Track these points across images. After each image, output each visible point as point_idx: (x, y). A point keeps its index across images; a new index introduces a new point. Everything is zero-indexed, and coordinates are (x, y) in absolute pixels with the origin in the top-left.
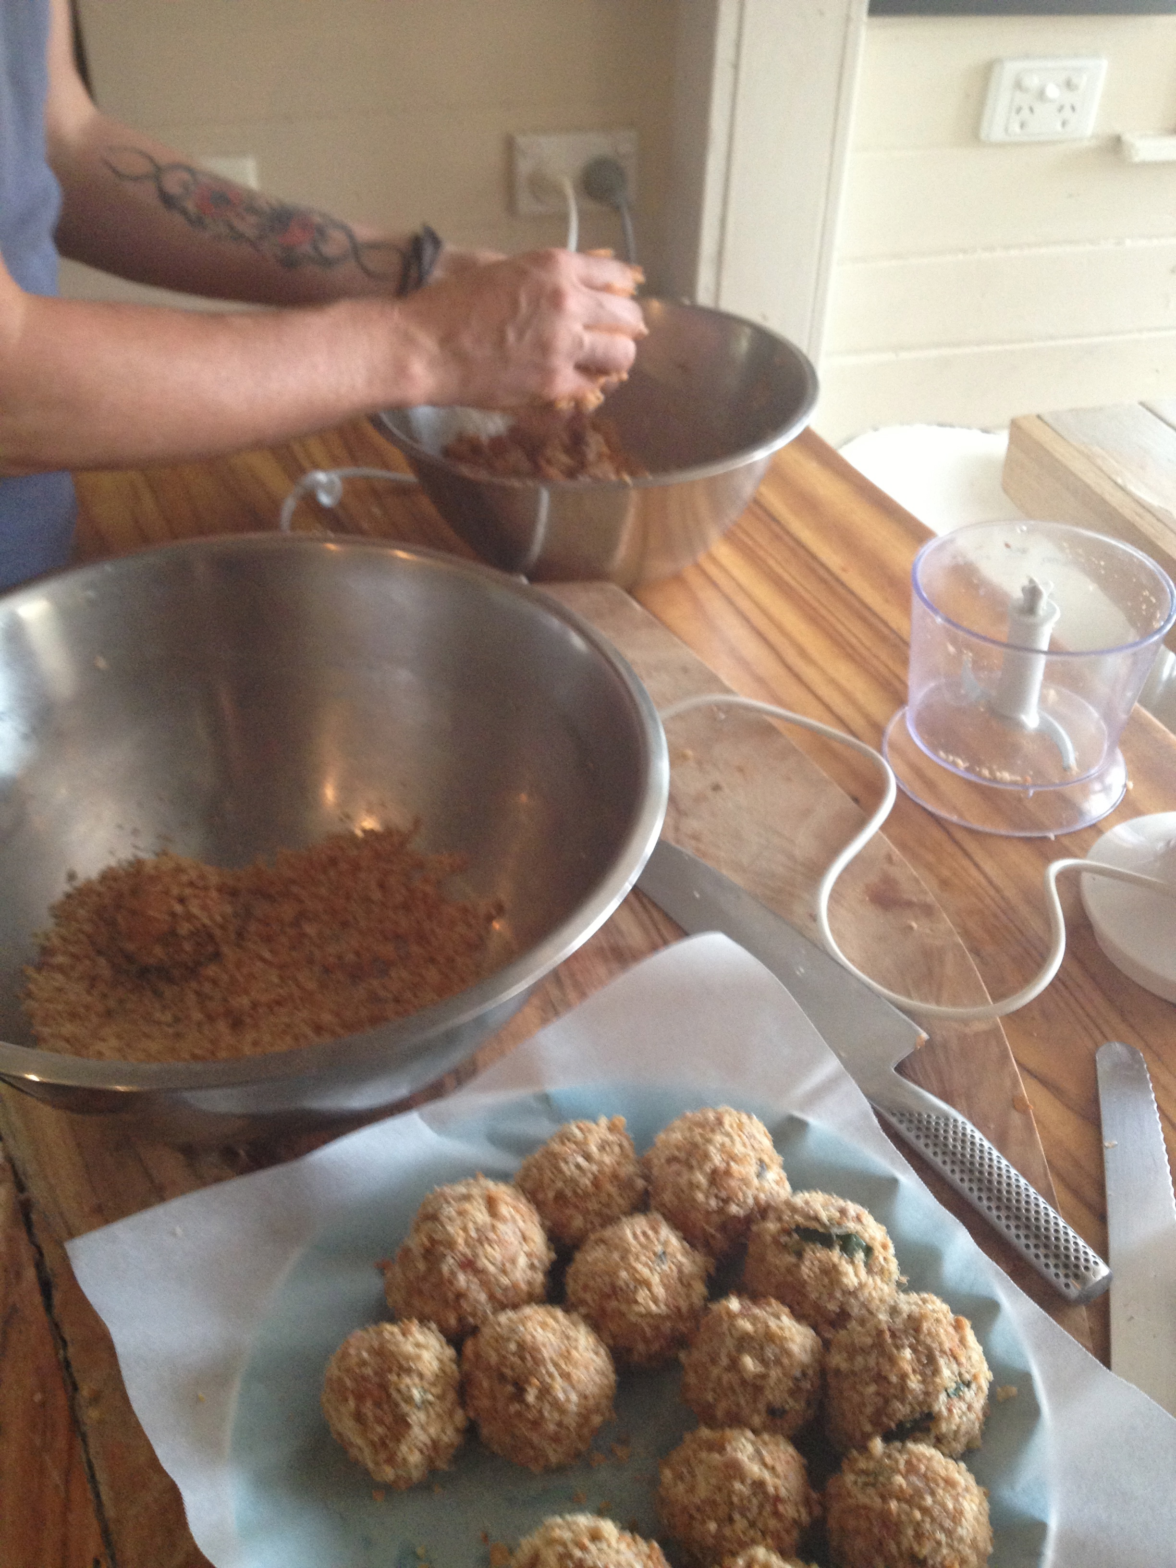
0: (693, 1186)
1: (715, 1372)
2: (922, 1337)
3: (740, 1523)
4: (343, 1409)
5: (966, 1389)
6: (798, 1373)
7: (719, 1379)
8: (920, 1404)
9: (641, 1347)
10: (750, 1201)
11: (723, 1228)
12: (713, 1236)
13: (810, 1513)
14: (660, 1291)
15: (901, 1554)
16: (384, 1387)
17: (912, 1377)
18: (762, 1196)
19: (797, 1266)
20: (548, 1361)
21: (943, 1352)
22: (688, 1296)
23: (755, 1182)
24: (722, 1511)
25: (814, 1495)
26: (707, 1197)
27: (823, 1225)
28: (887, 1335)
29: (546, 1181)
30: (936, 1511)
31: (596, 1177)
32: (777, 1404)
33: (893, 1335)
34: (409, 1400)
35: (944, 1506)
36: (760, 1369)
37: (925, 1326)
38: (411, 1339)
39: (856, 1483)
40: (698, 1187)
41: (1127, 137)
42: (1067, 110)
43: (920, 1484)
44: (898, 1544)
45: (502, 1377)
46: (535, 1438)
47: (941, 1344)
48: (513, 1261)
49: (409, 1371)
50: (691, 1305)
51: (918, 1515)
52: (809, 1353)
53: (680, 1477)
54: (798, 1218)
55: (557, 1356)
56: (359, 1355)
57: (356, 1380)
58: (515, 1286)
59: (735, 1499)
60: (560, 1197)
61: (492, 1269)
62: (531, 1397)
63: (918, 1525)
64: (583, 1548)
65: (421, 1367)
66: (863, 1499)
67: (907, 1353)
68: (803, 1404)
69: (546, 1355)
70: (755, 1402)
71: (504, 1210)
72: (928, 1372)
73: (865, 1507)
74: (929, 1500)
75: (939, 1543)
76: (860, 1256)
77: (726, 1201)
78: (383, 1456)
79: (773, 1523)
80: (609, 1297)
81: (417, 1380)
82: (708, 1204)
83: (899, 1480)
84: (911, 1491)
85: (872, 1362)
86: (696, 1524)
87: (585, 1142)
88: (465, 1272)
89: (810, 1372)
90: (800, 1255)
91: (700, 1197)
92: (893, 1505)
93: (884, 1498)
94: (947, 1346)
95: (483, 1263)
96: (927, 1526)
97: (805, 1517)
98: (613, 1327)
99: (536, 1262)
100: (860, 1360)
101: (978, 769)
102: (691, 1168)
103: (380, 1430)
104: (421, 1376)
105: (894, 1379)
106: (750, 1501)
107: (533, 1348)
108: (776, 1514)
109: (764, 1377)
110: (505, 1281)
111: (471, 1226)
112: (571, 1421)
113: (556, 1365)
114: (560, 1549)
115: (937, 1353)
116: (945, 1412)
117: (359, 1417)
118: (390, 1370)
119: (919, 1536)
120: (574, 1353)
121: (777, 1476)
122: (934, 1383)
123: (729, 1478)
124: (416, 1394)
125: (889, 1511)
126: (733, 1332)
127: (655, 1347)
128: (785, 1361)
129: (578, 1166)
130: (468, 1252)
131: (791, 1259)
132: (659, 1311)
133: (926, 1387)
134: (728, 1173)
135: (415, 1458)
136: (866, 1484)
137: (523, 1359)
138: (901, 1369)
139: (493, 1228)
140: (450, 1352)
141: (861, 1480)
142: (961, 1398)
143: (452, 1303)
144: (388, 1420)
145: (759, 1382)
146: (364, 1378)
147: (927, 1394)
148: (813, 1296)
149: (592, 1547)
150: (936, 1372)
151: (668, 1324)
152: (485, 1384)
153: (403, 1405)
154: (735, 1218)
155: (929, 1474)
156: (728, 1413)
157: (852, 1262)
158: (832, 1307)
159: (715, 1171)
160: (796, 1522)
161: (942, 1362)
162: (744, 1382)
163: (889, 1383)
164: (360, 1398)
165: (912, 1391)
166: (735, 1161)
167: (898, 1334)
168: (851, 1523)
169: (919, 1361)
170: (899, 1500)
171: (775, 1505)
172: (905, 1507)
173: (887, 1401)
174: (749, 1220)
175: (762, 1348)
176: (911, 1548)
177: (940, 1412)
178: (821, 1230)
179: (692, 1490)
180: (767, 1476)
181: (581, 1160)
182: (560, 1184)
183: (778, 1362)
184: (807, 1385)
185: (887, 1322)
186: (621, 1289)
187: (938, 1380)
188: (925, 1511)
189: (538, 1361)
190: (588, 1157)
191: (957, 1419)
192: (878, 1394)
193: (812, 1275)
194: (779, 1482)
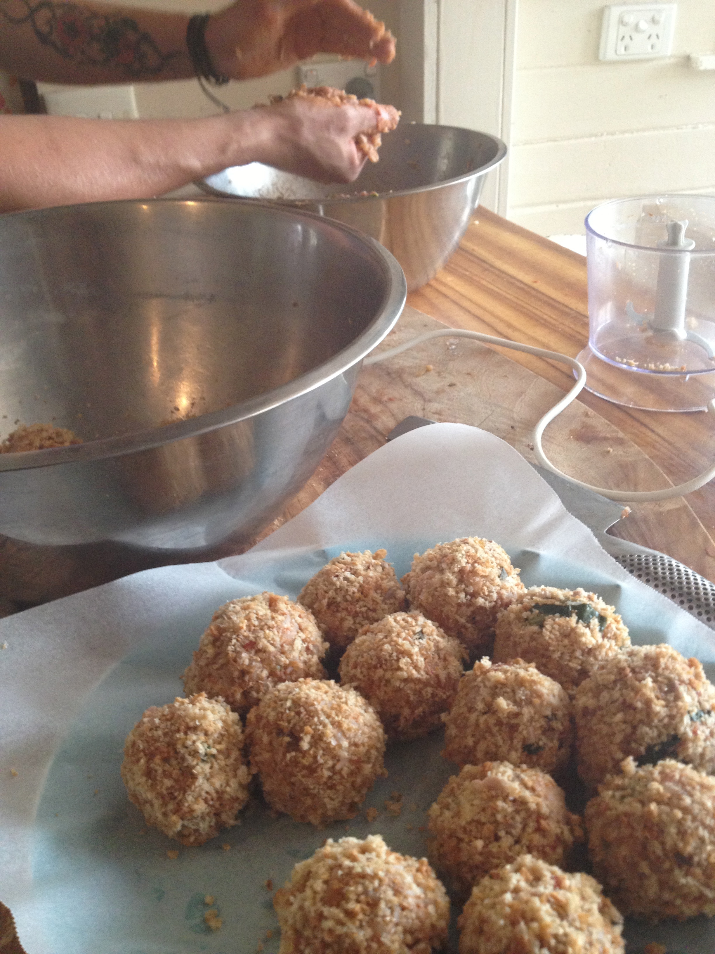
0: (445, 584)
1: (473, 717)
2: (660, 671)
3: (506, 841)
4: (135, 768)
5: (707, 716)
6: (548, 713)
7: (477, 725)
8: (666, 726)
9: (406, 712)
10: (495, 596)
11: (472, 619)
12: (464, 627)
13: (572, 831)
14: (421, 661)
15: (666, 855)
16: (172, 745)
17: (655, 701)
18: (504, 592)
19: (540, 633)
20: (320, 712)
21: (682, 682)
22: (445, 668)
23: (498, 581)
24: (488, 829)
25: (575, 817)
26: (457, 593)
27: (560, 600)
28: (628, 670)
29: (321, 592)
30: (696, 809)
31: (361, 586)
32: (532, 740)
33: (633, 671)
34: (195, 753)
35: (703, 805)
36: (513, 708)
37: (663, 662)
38: (198, 704)
39: (613, 796)
40: (449, 584)
41: (693, 55)
42: (654, 37)
43: (677, 788)
44: (663, 843)
45: (280, 732)
46: (309, 783)
47: (679, 675)
48: (292, 644)
49: (195, 729)
50: (449, 675)
51: (679, 814)
52: (557, 697)
53: (447, 807)
54: (538, 599)
55: (328, 708)
56: (152, 722)
57: (148, 742)
58: (292, 664)
59: (499, 817)
60: (332, 603)
61: (272, 649)
62: (305, 745)
63: (680, 823)
64: (354, 859)
65: (205, 724)
66: (622, 808)
67: (649, 681)
68: (556, 743)
69: (319, 707)
70: (512, 739)
71: (282, 606)
72: (671, 698)
73: (627, 815)
74: (688, 801)
75: (702, 840)
76: (595, 622)
77: (474, 595)
78: (171, 807)
79: (537, 839)
80: (375, 667)
81: (202, 737)
82: (458, 598)
83: (656, 786)
84: (669, 795)
85: (616, 694)
86: (463, 845)
87: (353, 563)
88: (247, 651)
89: (560, 713)
90: (542, 626)
91: (451, 592)
92: (653, 807)
93: (643, 804)
94: (685, 677)
95: (263, 643)
96: (689, 823)
97: (567, 836)
98: (380, 694)
99: (311, 647)
100: (605, 696)
101: (645, 365)
102: (442, 571)
103: (168, 783)
104: (206, 734)
105: (639, 705)
106: (513, 818)
107: (306, 703)
108: (539, 829)
109: (517, 715)
110: (283, 659)
111: (253, 616)
112: (344, 767)
113: (328, 716)
114: (330, 862)
115: (677, 683)
116: (690, 734)
117: (149, 773)
118: (178, 731)
119: (682, 833)
120: (344, 707)
121: (539, 796)
122: (676, 706)
123: (493, 798)
124: (202, 749)
125: (650, 813)
126: (487, 683)
127: (419, 711)
128: (537, 701)
129: (346, 579)
130: (251, 636)
131: (535, 628)
132: (419, 676)
133: (670, 710)
134: (474, 572)
135: (200, 807)
136: (623, 797)
137: (298, 713)
138: (644, 695)
139: (273, 618)
140: (234, 716)
141: (618, 794)
142: (703, 723)
143: (237, 680)
144: (176, 773)
145: (513, 721)
146: (156, 740)
147: (671, 717)
148: (556, 655)
149: (362, 858)
150: (678, 697)
151: (429, 690)
152: (266, 739)
153: (189, 759)
154: (482, 608)
155: (683, 779)
156: (487, 753)
157: (588, 626)
158: (575, 665)
159: (462, 571)
160: (559, 839)
161: (682, 689)
162: (499, 723)
163: (635, 709)
164: (150, 757)
165: (658, 713)
166: (479, 563)
167: (637, 670)
168: (613, 835)
169: (660, 689)
170: (659, 802)
171: (538, 822)
172: (665, 808)
173: (635, 728)
174: (494, 610)
175: (514, 692)
176: (675, 845)
177: (685, 733)
178: (557, 603)
179: (457, 814)
180: (527, 794)
181: (348, 574)
182: (331, 593)
183: (529, 702)
184: (558, 725)
185: (626, 661)
186: (386, 660)
187: (680, 704)
188: (686, 810)
189: (312, 714)
190: (355, 573)
191: (701, 743)
192: (625, 722)
193: (553, 636)
194: (540, 800)
